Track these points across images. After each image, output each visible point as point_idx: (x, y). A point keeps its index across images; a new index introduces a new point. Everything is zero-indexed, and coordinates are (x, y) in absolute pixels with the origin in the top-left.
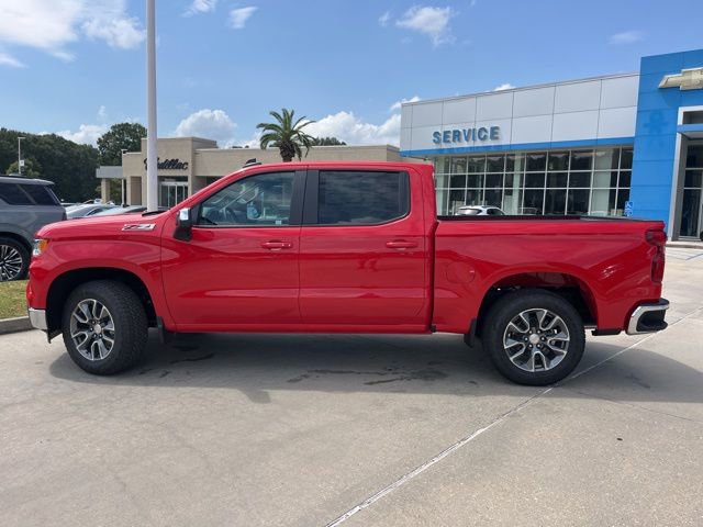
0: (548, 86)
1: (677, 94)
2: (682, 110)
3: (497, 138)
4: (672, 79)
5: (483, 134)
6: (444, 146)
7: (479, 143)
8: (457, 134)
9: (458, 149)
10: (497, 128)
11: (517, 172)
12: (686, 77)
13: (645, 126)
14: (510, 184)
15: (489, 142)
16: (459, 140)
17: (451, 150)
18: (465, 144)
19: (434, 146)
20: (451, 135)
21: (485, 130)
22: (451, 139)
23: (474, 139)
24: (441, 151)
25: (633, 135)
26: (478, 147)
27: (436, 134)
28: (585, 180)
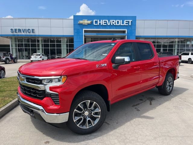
0: (48, 19)
1: (82, 26)
2: (84, 30)
3: (34, 33)
4: (81, 22)
5: (29, 31)
6: (15, 34)
7: (28, 34)
8: (20, 30)
9: (21, 35)
10: (34, 29)
11: (40, 43)
12: (84, 22)
13: (76, 33)
14: (39, 46)
15: (31, 34)
16: (21, 32)
17: (18, 35)
18: (23, 34)
19: (11, 34)
20: (18, 30)
21: (30, 30)
22: (18, 32)
23: (26, 32)
24: (14, 35)
25: (73, 35)
26: (28, 35)
27: (11, 29)
28: (60, 46)
